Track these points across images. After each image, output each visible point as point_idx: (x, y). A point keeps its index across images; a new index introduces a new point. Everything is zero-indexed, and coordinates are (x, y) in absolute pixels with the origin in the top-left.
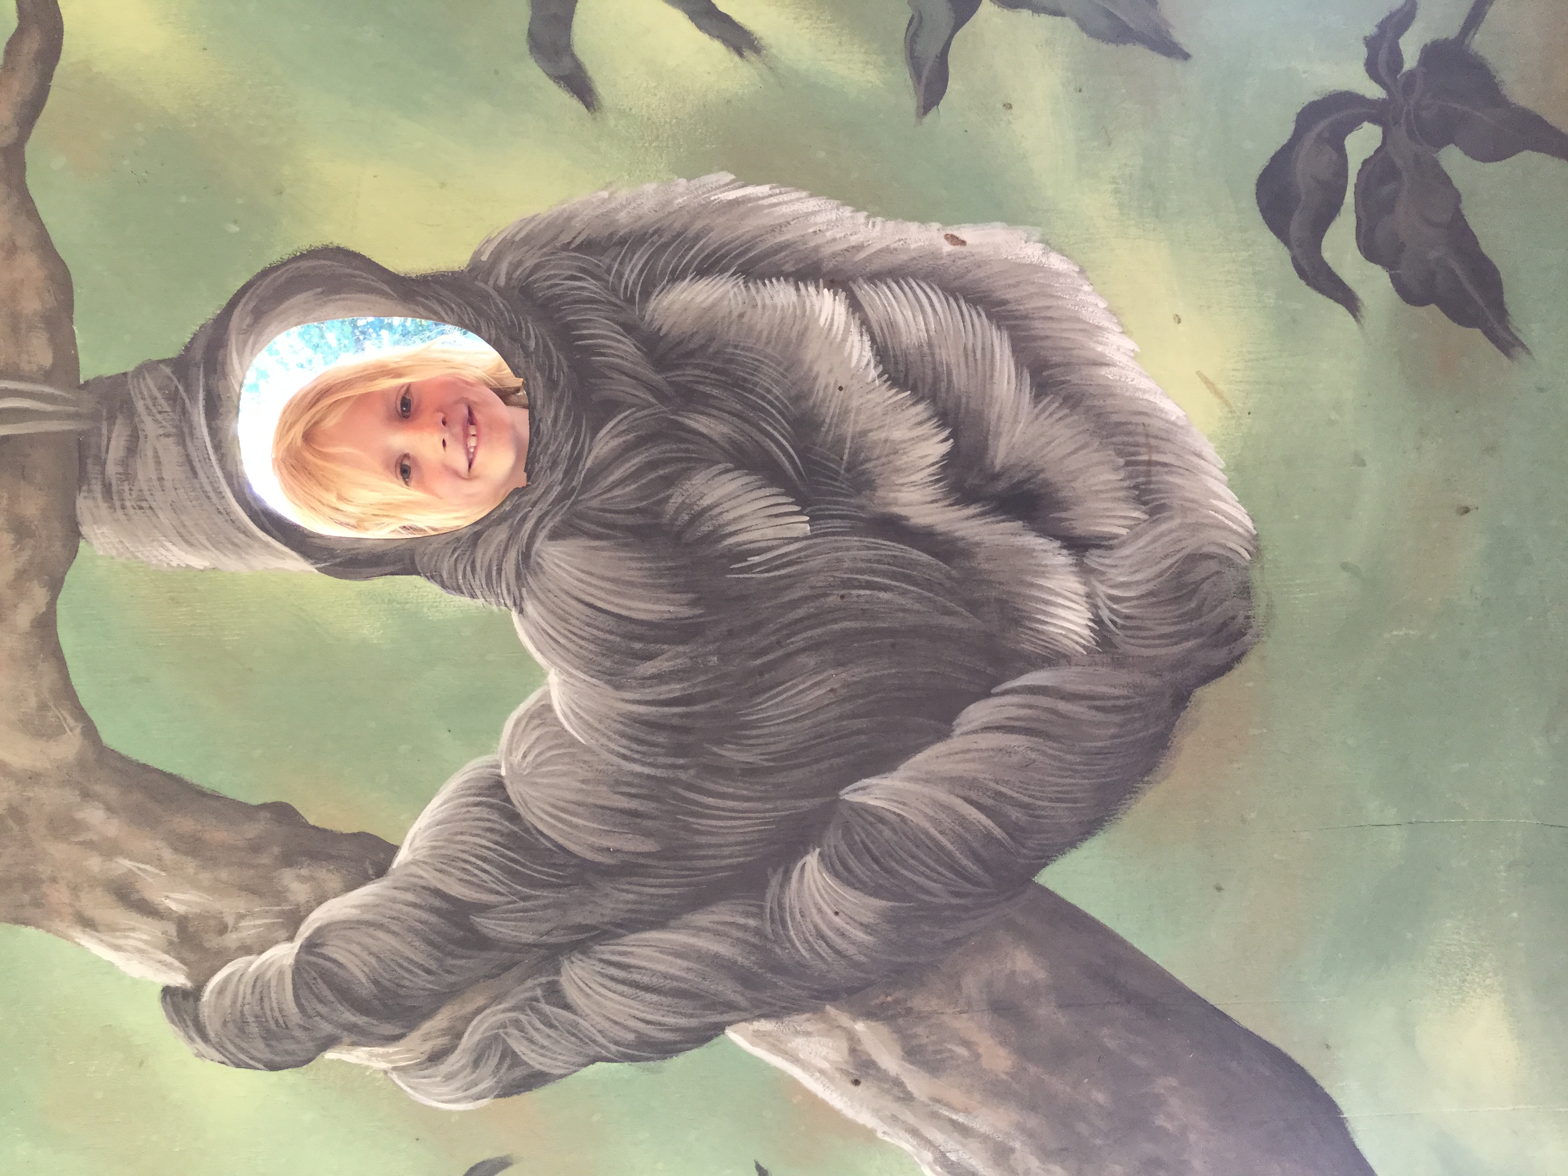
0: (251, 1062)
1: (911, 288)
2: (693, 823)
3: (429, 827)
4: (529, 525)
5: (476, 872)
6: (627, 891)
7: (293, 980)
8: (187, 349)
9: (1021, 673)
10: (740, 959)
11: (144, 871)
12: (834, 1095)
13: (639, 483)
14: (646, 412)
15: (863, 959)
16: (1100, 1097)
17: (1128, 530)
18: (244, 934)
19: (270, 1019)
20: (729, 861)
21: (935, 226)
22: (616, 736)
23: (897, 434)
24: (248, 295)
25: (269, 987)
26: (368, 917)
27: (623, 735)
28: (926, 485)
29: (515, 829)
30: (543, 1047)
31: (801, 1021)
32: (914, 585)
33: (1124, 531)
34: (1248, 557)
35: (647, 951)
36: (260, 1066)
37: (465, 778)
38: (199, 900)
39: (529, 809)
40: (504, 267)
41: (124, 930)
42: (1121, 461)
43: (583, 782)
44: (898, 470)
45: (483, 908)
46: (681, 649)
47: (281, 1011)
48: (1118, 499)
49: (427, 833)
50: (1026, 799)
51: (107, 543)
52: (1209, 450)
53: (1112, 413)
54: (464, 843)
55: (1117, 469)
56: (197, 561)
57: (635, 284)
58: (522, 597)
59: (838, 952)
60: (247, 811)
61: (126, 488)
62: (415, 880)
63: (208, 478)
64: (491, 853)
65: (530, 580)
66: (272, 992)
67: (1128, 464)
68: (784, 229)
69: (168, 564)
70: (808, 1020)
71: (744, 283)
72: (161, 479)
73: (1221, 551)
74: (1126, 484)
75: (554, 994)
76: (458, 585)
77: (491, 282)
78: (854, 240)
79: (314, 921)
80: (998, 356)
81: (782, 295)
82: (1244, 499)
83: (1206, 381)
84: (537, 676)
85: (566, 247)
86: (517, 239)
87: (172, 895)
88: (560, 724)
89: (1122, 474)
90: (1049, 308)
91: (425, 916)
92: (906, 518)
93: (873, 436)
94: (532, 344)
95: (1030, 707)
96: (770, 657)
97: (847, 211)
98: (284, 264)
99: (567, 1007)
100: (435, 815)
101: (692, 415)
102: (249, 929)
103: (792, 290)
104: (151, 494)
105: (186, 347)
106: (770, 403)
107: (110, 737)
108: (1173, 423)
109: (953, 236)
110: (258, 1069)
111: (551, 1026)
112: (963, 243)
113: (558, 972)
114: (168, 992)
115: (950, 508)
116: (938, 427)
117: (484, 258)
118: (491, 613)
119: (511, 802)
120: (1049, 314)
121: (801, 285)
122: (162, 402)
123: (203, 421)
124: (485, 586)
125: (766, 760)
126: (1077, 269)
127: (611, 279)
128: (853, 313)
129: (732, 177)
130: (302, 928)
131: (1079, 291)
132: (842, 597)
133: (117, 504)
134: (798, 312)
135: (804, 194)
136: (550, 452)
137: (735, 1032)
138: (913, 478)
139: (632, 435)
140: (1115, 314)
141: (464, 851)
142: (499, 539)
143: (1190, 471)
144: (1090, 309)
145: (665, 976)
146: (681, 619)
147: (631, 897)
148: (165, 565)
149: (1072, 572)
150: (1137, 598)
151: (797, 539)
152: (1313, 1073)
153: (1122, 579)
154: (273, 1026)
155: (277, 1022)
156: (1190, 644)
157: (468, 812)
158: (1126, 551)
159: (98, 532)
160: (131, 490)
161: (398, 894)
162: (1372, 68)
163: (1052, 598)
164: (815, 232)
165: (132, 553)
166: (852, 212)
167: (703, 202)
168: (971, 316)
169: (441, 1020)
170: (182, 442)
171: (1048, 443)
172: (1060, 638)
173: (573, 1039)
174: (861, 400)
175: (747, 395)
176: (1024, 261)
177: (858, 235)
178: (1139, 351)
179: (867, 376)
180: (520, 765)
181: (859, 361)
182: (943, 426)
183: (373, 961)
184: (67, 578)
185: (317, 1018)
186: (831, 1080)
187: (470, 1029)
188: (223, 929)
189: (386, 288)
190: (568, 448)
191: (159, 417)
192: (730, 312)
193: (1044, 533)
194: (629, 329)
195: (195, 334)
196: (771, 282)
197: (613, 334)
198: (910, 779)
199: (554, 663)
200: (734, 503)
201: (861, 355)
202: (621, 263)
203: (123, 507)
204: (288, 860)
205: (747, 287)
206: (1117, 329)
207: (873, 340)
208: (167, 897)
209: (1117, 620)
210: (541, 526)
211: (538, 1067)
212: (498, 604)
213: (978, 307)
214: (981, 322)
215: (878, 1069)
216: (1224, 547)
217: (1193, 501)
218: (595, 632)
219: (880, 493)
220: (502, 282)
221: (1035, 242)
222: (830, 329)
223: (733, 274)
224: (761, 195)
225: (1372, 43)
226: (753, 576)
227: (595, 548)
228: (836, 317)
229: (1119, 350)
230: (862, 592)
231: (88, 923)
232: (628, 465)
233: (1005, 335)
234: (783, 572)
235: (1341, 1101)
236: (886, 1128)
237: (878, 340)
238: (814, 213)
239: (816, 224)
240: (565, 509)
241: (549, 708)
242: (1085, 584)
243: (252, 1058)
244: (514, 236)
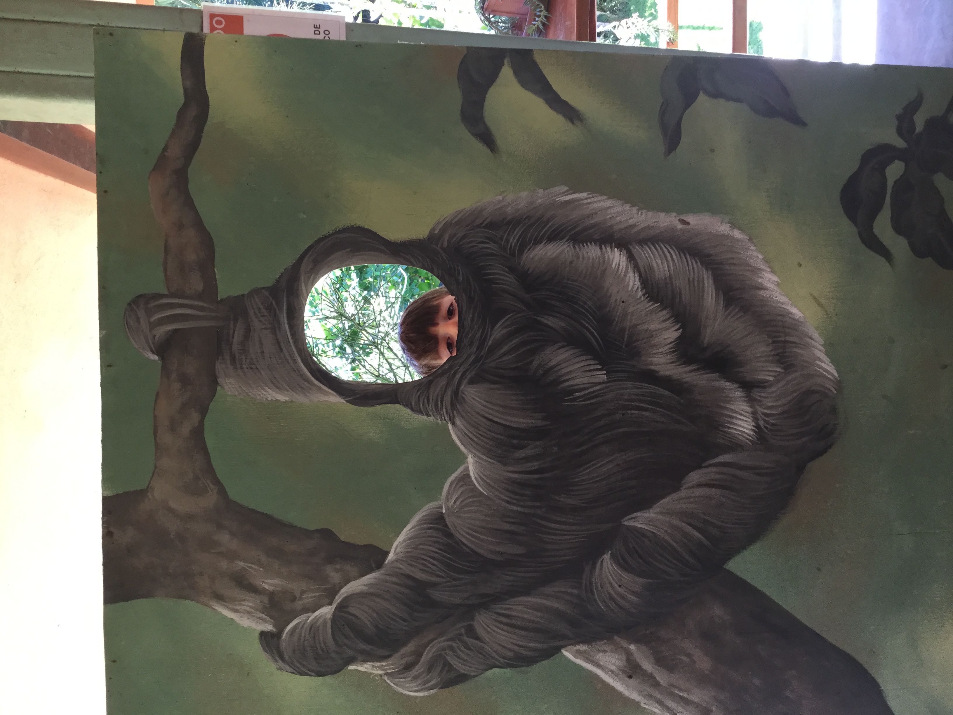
0: (308, 672)
1: (661, 248)
2: (544, 538)
3: (404, 541)
4: (458, 376)
5: (429, 565)
6: (509, 575)
7: (332, 626)
8: (278, 281)
9: (717, 456)
10: (568, 611)
11: (251, 568)
12: (619, 684)
13: (517, 353)
14: (520, 315)
15: (633, 610)
16: (757, 682)
17: (774, 378)
18: (306, 601)
19: (319, 648)
20: (563, 558)
21: (674, 214)
22: (504, 491)
23: (653, 327)
24: (310, 253)
25: (318, 630)
26: (371, 590)
27: (507, 490)
28: (667, 354)
29: (450, 542)
30: (465, 660)
31: (602, 645)
32: (660, 408)
33: (771, 379)
34: (835, 392)
35: (520, 608)
36: (313, 674)
37: (424, 514)
38: (280, 583)
39: (457, 530)
40: (446, 237)
41: (241, 601)
42: (770, 341)
43: (486, 516)
44: (654, 346)
45: (434, 585)
46: (538, 443)
47: (325, 643)
48: (768, 361)
49: (403, 544)
50: (720, 524)
51: (233, 388)
52: (816, 335)
53: (765, 315)
54: (422, 549)
55: (768, 345)
56: (282, 398)
57: (516, 245)
58: (454, 416)
59: (621, 607)
60: (307, 533)
61: (243, 357)
62: (397, 570)
63: (288, 352)
64: (437, 555)
65: (458, 406)
66: (320, 633)
67: (774, 342)
68: (594, 216)
69: (266, 399)
70: (605, 644)
71: (573, 245)
72: (262, 352)
73: (822, 389)
74: (773, 353)
75: (471, 632)
76: (420, 409)
77: (439, 245)
78: (631, 222)
79: (343, 594)
80: (706, 285)
81: (593, 251)
82: (833, 361)
83: (814, 298)
84: (463, 459)
85: (479, 226)
86: (453, 222)
87: (266, 581)
88: (474, 485)
89: (771, 348)
90: (733, 258)
91: (403, 590)
92: (657, 372)
93: (640, 328)
94: (461, 278)
95: (723, 473)
96: (585, 447)
97: (627, 207)
98: (329, 235)
99: (478, 638)
100: (408, 534)
101: (547, 317)
102: (308, 598)
103: (598, 248)
104: (257, 361)
105: (276, 280)
106: (586, 310)
107: (234, 494)
108: (797, 320)
109: (682, 220)
110: (311, 676)
111: (469, 649)
112: (688, 223)
113: (473, 619)
114: (263, 634)
115: (681, 366)
116: (674, 322)
117: (436, 232)
118: (438, 424)
119: (448, 527)
120: (734, 261)
121: (603, 246)
122: (263, 310)
123: (286, 321)
124: (434, 410)
125: (583, 503)
126: (748, 238)
127: (503, 243)
128: (630, 261)
129: (567, 188)
130: (337, 598)
131: (749, 249)
132: (623, 414)
133: (238, 366)
134: (601, 261)
135: (605, 197)
136: (469, 337)
137: (566, 651)
138: (660, 350)
139: (513, 327)
140: (767, 262)
141: (423, 554)
142: (441, 384)
143: (807, 346)
144: (755, 259)
145: (530, 621)
146: (538, 427)
147: (511, 578)
148: (265, 400)
149: (745, 401)
150: (779, 414)
151: (599, 384)
152: (866, 666)
153: (770, 404)
154: (321, 652)
155: (323, 650)
156: (804, 439)
157: (425, 532)
158: (773, 389)
159: (228, 382)
160: (246, 358)
161: (388, 578)
162: (900, 132)
163: (734, 415)
164: (611, 218)
165: (246, 393)
166: (631, 207)
167: (551, 202)
168: (692, 262)
169: (410, 647)
170: (275, 333)
171: (732, 331)
172: (738, 436)
173: (481, 656)
174: (635, 308)
175: (574, 305)
176: (720, 233)
177: (633, 219)
178: (780, 281)
179: (637, 295)
180: (452, 507)
181: (633, 287)
182: (676, 322)
183: (375, 615)
184: (210, 407)
185: (345, 647)
186: (617, 675)
187: (426, 651)
188: (294, 599)
189: (383, 248)
190: (479, 334)
191: (262, 319)
192: (565, 261)
193: (729, 380)
194: (512, 270)
195: (282, 274)
196: (587, 245)
197: (504, 273)
198: (661, 513)
199: (471, 452)
200: (567, 364)
201: (634, 284)
202: (508, 234)
203: (242, 368)
204: (330, 560)
205: (574, 247)
206: (769, 270)
207: (640, 276)
208: (263, 582)
209: (768, 426)
210: (464, 378)
211: (462, 671)
212: (441, 419)
213: (696, 258)
214: (696, 266)
215: (642, 670)
216: (823, 386)
217: (807, 362)
218: (493, 434)
219: (643, 358)
220: (445, 244)
221: (726, 223)
222: (618, 270)
223: (567, 241)
224: (582, 198)
225: (900, 118)
226: (577, 403)
227: (494, 389)
228: (621, 263)
229: (769, 281)
230: (633, 412)
231: (220, 598)
232: (511, 344)
233: (710, 273)
234: (592, 401)
235: (880, 681)
236: (646, 701)
237: (643, 276)
238: (610, 208)
239: (611, 213)
240: (477, 368)
241: (468, 476)
242: (751, 407)
243: (309, 670)
244: (452, 220)
